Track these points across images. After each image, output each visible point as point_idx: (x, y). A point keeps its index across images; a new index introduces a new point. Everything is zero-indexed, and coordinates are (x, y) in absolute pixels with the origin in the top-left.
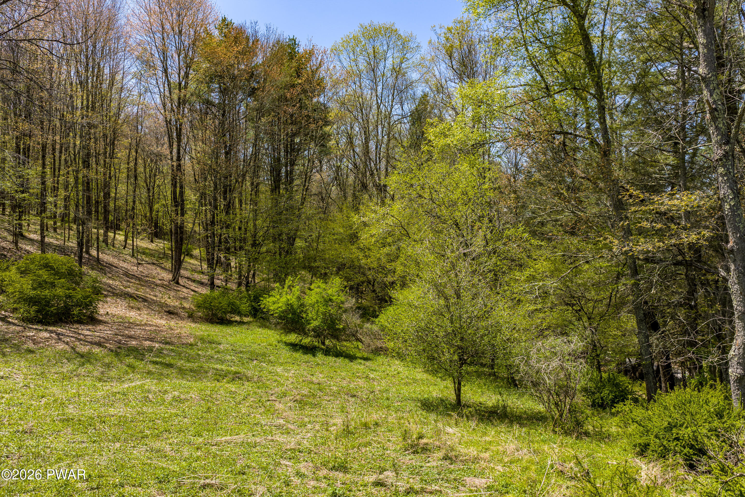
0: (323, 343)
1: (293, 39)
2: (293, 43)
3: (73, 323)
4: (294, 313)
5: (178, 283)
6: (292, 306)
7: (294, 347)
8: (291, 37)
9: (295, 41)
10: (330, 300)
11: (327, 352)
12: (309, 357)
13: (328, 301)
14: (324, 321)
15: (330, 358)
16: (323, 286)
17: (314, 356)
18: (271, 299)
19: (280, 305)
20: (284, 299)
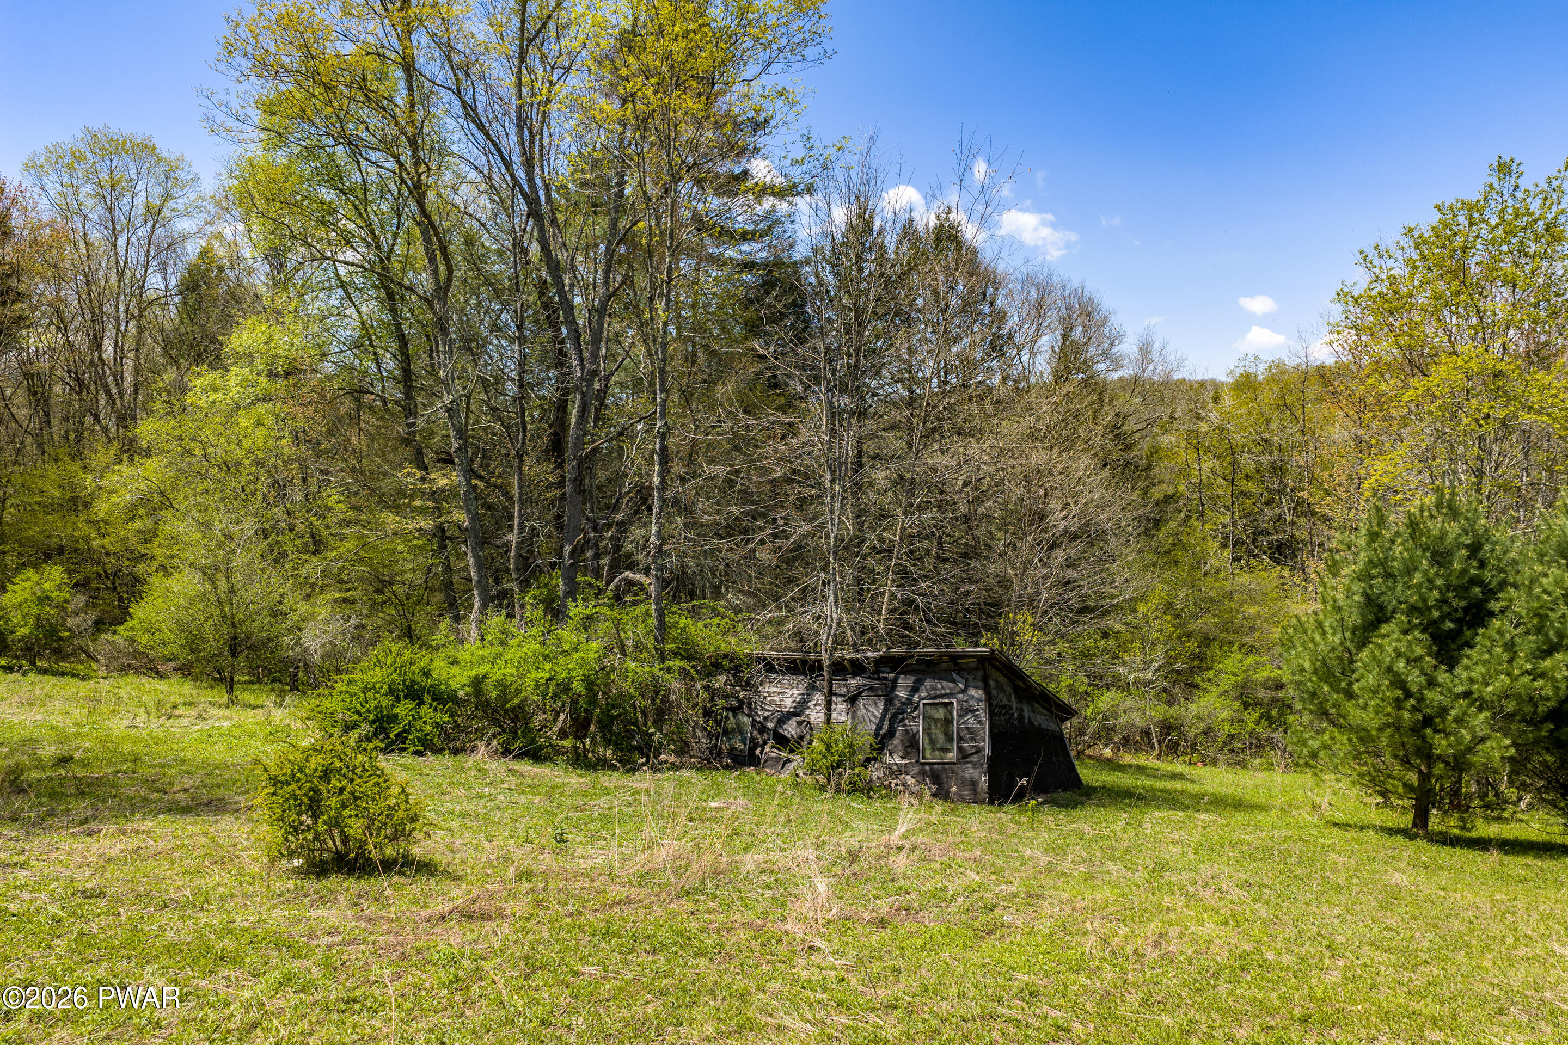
10: (47, 598)
11: (44, 672)
13: (45, 599)
16: (35, 578)
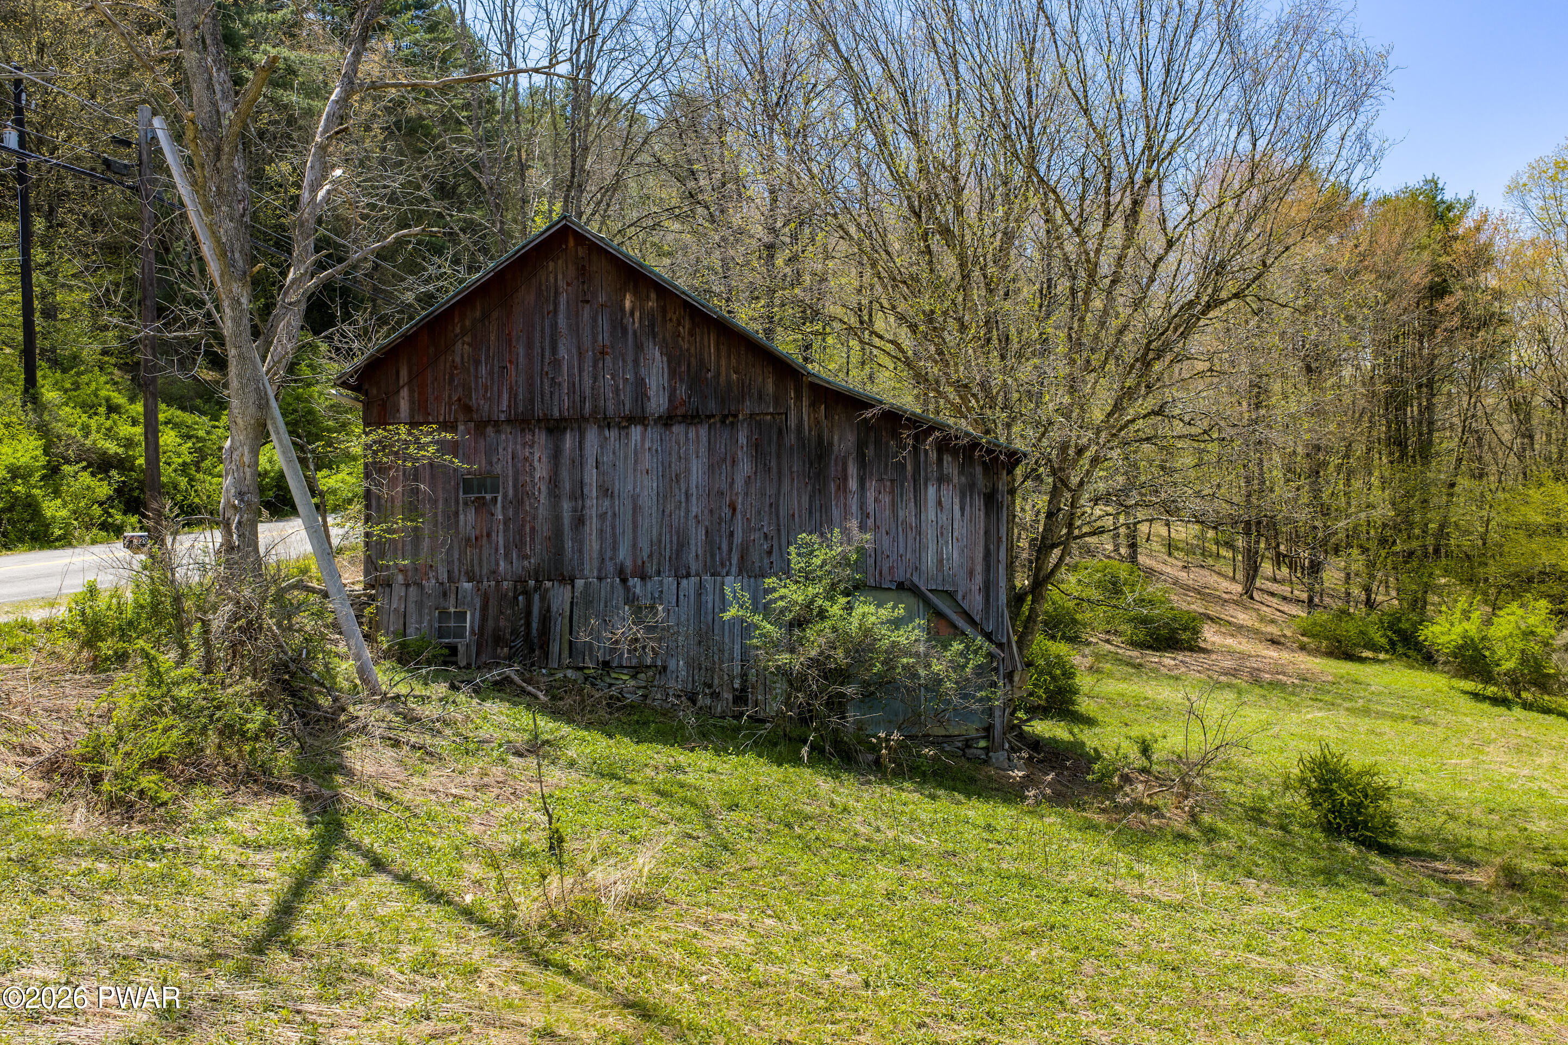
0: (1518, 696)
1: (1432, 181)
2: (1433, 186)
3: (1182, 649)
4: (1476, 649)
5: (1252, 598)
6: (1472, 640)
7: (1476, 696)
8: (1429, 177)
9: (1436, 184)
12: (1502, 710)
14: (1524, 661)
15: (1535, 714)
17: (1509, 709)
18: (1436, 629)
19: (1454, 637)
20: (1458, 629)
